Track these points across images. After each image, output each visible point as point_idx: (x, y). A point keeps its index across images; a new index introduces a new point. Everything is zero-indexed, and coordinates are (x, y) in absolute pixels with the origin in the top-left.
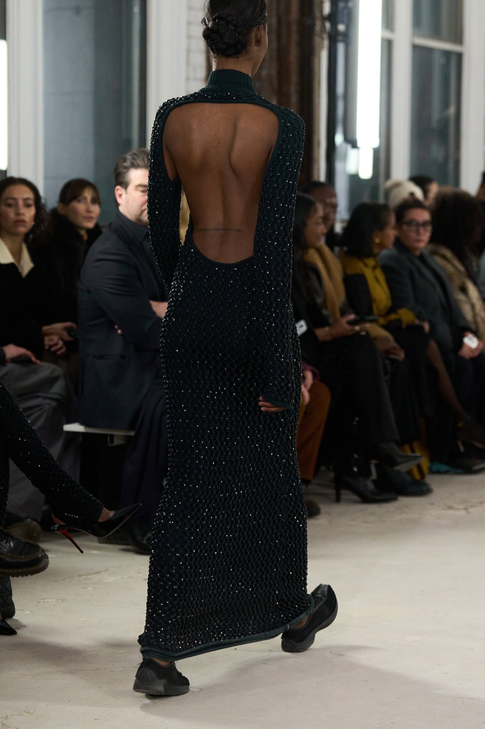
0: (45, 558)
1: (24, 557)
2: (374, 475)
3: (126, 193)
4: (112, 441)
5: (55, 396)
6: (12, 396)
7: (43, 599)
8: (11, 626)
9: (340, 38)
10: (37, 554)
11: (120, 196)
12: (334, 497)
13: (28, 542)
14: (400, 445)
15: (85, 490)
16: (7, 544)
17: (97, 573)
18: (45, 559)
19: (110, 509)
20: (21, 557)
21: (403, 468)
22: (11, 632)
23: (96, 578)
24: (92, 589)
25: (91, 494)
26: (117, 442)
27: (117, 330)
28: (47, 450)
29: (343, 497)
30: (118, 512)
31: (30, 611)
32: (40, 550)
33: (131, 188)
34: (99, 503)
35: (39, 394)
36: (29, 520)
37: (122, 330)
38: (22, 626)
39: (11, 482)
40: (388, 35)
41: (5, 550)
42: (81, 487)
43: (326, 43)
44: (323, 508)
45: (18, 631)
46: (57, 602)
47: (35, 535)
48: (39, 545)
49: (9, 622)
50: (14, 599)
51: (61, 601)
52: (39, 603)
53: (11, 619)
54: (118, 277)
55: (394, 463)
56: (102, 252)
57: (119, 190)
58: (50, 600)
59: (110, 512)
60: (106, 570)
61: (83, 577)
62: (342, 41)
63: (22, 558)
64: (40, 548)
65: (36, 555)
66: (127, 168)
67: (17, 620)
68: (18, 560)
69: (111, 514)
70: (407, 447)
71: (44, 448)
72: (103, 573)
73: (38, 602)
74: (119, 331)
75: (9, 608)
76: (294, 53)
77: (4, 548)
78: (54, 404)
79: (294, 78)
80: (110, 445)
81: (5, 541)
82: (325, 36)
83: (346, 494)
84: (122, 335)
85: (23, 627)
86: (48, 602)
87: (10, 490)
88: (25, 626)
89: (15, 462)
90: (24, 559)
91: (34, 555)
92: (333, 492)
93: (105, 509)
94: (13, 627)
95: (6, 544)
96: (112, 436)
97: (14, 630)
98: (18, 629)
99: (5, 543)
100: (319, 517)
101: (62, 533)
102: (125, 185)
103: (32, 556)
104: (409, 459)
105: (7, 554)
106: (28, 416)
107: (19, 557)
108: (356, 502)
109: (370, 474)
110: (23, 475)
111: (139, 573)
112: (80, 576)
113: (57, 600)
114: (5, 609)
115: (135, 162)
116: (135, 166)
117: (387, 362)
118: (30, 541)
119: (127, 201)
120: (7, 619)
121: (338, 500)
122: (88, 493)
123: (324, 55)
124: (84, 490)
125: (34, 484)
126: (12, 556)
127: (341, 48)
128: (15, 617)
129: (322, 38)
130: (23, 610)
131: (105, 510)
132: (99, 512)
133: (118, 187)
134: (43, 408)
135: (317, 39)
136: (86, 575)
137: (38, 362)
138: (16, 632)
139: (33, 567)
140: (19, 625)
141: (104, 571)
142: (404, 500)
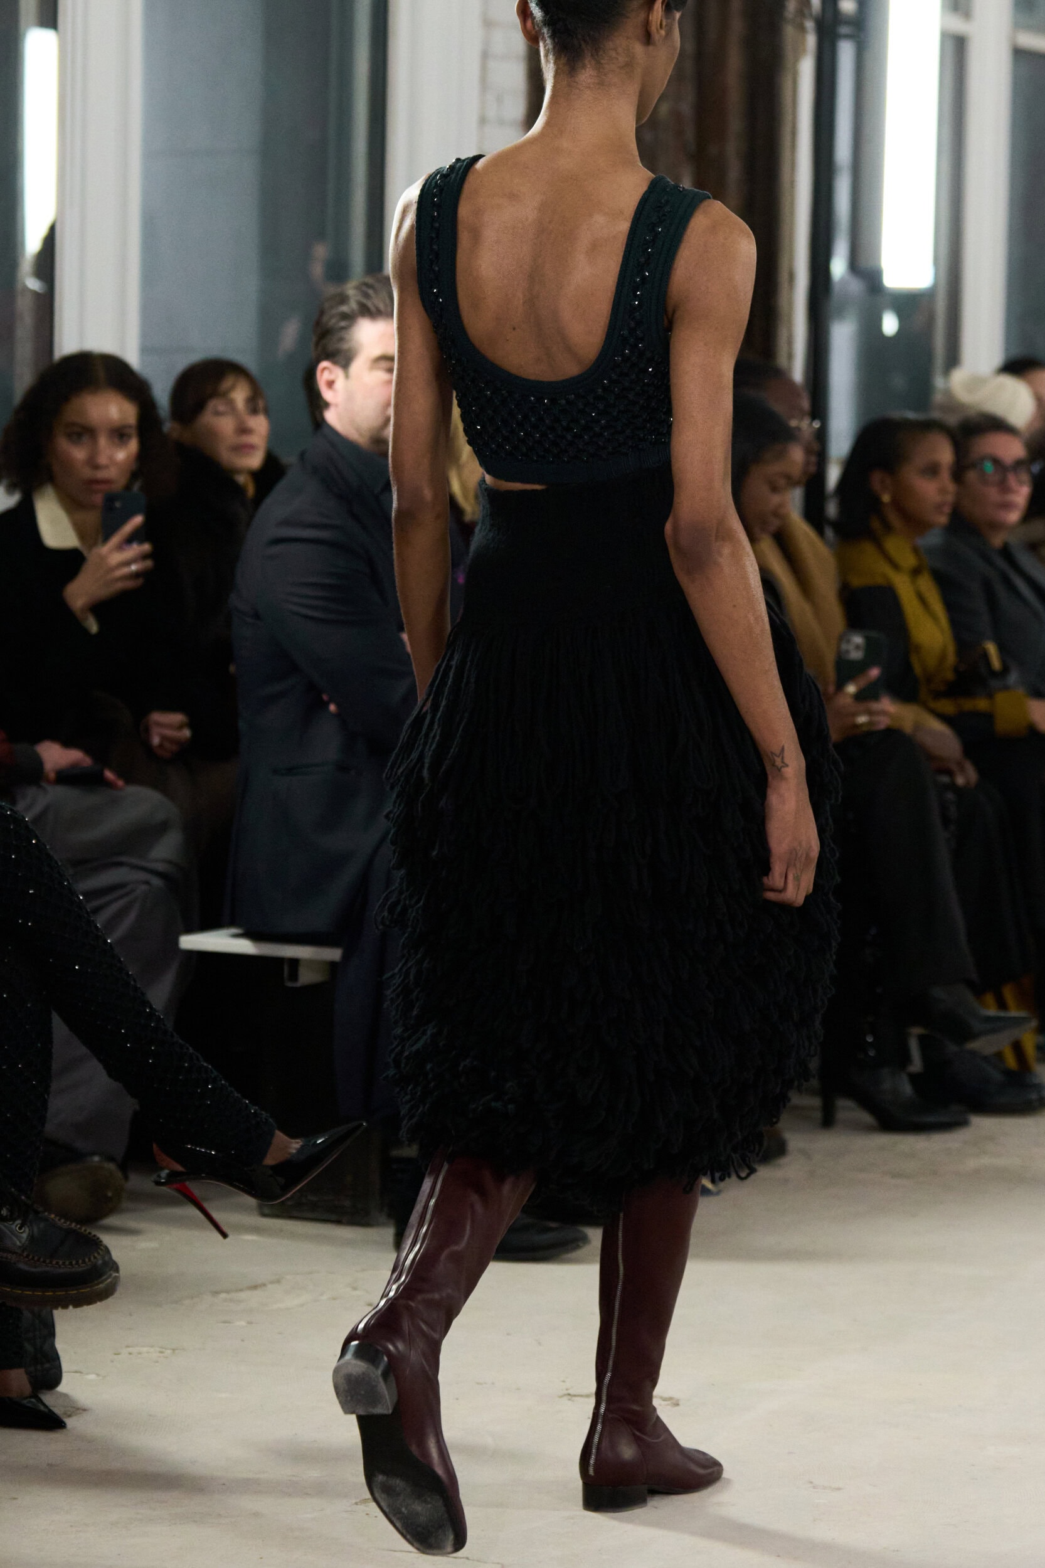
0: (110, 1270)
1: (61, 1263)
2: (917, 1065)
3: (347, 376)
4: (294, 976)
5: (160, 867)
6: (60, 864)
7: (128, 1347)
8: (52, 1408)
9: (844, 30)
10: (92, 1258)
11: (330, 384)
12: (818, 1115)
13: (75, 1228)
14: (978, 991)
15: (233, 1089)
16: (23, 1229)
17: (255, 1287)
18: (111, 1272)
19: (293, 1135)
20: (54, 1262)
21: (983, 1045)
22: (52, 1422)
23: (252, 1298)
24: (243, 1323)
25: (247, 1099)
26: (306, 977)
27: (327, 704)
28: (143, 994)
29: (841, 1115)
30: (310, 1141)
31: (98, 1375)
32: (101, 1250)
33: (359, 365)
34: (264, 1120)
35: (123, 859)
36: (96, 1159)
37: (338, 705)
38: (78, 1410)
39: (55, 1066)
40: (958, 25)
41: (18, 1243)
42: (223, 1082)
43: (811, 40)
44: (795, 1141)
45: (70, 1422)
46: (161, 1355)
47: (110, 1194)
48: (98, 1238)
49: (48, 1399)
50: (60, 1345)
51: (172, 1351)
52: (119, 1356)
53: (53, 1391)
54: (327, 581)
55: (964, 1034)
56: (286, 523)
57: (326, 372)
58: (145, 1349)
59: (293, 1141)
60: (278, 1281)
61: (223, 1295)
62: (847, 37)
63: (57, 1263)
64: (101, 1245)
65: (90, 1260)
66: (350, 318)
67: (66, 1396)
68: (47, 1269)
69: (295, 1145)
70: (989, 998)
71: (136, 989)
72: (270, 1286)
73: (116, 1354)
74: (332, 708)
75: (47, 1365)
76: (735, 62)
77: (17, 1237)
78: (156, 882)
79: (735, 124)
80: (289, 984)
81: (19, 1222)
82: (810, 25)
83: (847, 1109)
84: (338, 715)
85: (78, 1412)
86: (140, 1353)
87: (54, 1086)
88: (85, 1410)
89: (67, 1021)
90: (61, 1267)
91: (87, 1260)
92: (816, 1102)
93: (278, 1133)
94: (57, 1411)
95: (20, 1228)
96: (294, 963)
97: (58, 1417)
98: (70, 1416)
99: (19, 1226)
100: (783, 1161)
101: (178, 1190)
102: (343, 358)
103: (80, 1261)
104: (996, 1025)
105: (23, 1251)
106: (97, 910)
107: (51, 1263)
108: (869, 1129)
109: (906, 1059)
110: (83, 1050)
111: (355, 1289)
112: (216, 1293)
113: (161, 1350)
114: (39, 1367)
115: (369, 304)
116: (368, 312)
117: (950, 796)
118: (78, 1226)
119: (350, 398)
120: (44, 1391)
121: (828, 1121)
122: (239, 1095)
123: (806, 70)
124: (229, 1089)
125: (110, 1075)
126: (33, 1257)
127: (846, 53)
128: (62, 1388)
129: (802, 29)
130: (81, 1372)
131: (279, 1136)
132: (266, 1142)
133: (324, 364)
134: (133, 891)
135: (789, 31)
136: (228, 1292)
137: (120, 783)
138: (65, 1424)
139: (81, 1289)
140: (72, 1407)
141: (272, 1282)
142: (983, 1124)
